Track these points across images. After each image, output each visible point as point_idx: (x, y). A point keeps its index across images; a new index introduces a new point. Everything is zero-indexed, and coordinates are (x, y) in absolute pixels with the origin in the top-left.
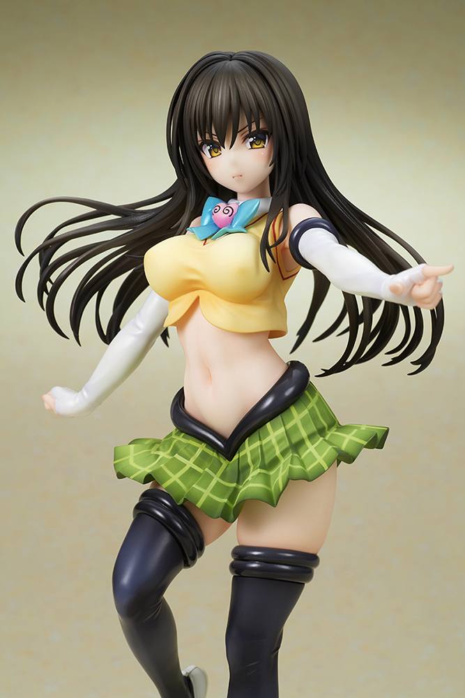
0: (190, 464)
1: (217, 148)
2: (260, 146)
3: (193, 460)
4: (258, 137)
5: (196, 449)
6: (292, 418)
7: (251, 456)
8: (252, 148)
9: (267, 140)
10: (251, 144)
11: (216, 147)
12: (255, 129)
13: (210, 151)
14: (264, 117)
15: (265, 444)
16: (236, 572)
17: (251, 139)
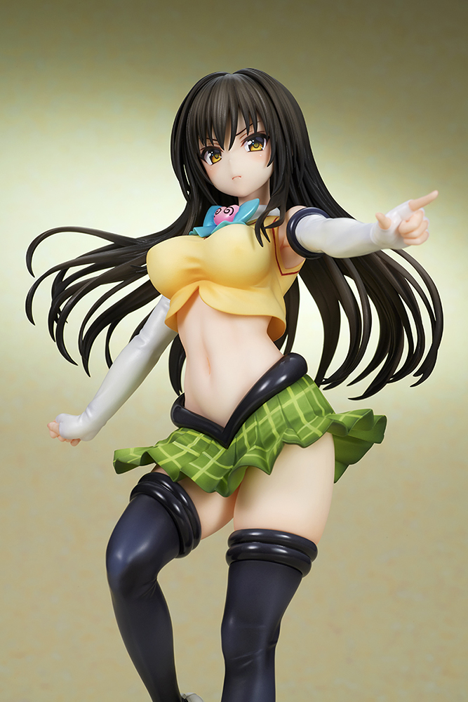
0: (187, 449)
1: (218, 153)
2: (259, 149)
3: (190, 445)
4: (256, 140)
5: (194, 438)
6: (289, 397)
7: (248, 437)
8: (250, 151)
9: (265, 144)
10: (250, 146)
11: (216, 153)
12: (253, 132)
13: (211, 158)
14: (262, 120)
15: (262, 424)
16: (233, 558)
17: (250, 143)
